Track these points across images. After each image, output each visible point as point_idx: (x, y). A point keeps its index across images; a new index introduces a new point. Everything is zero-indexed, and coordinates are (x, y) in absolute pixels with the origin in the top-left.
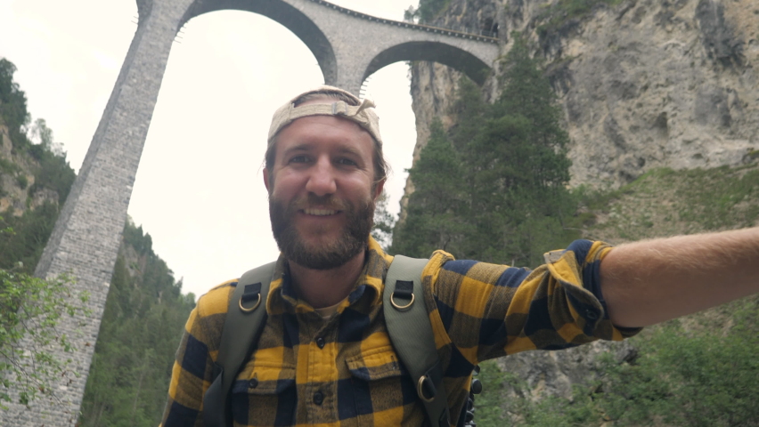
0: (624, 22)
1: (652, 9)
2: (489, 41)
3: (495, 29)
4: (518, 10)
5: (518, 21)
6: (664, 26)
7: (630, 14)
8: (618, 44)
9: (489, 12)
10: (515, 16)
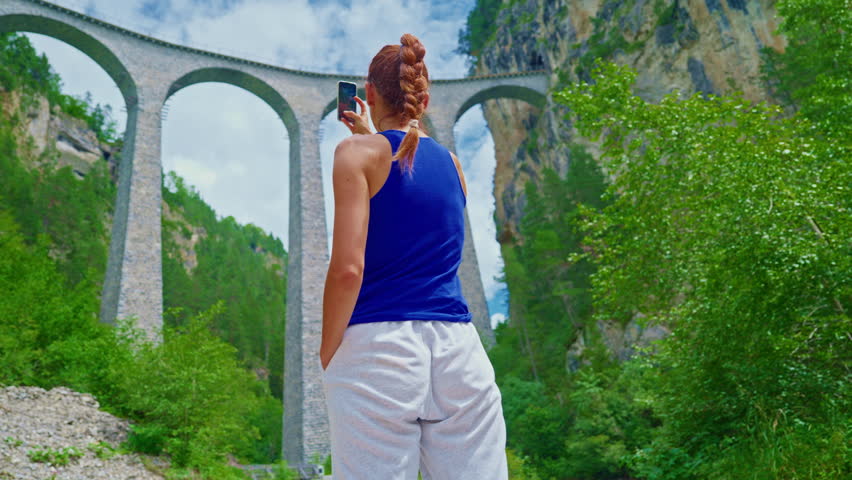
0: (638, 68)
1: (657, 58)
2: (537, 73)
3: (540, 63)
4: (556, 46)
5: (558, 54)
6: (667, 72)
7: (642, 61)
8: (637, 87)
9: (532, 45)
10: (554, 50)
